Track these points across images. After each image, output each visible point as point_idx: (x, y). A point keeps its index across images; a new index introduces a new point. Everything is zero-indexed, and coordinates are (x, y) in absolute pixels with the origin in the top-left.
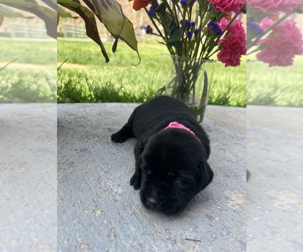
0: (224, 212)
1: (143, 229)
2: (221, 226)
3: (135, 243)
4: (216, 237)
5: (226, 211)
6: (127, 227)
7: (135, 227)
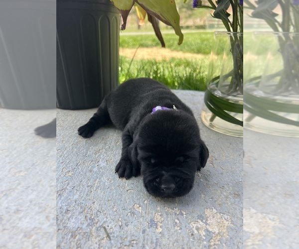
0: (178, 228)
1: (83, 200)
2: (154, 238)
3: (65, 208)
4: (134, 245)
5: (181, 229)
6: (75, 193)
7: (80, 196)
